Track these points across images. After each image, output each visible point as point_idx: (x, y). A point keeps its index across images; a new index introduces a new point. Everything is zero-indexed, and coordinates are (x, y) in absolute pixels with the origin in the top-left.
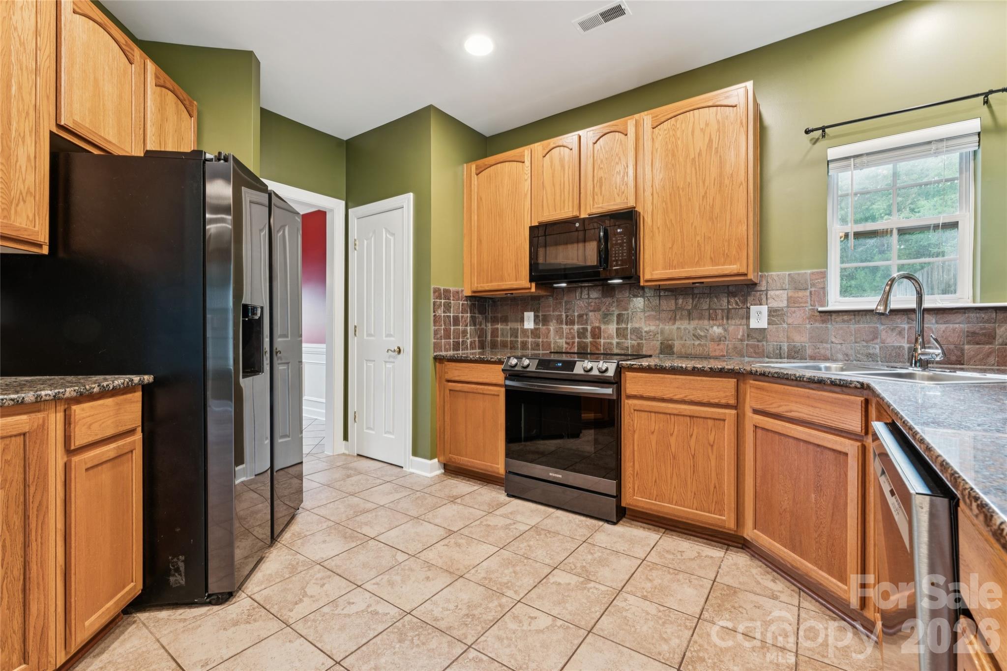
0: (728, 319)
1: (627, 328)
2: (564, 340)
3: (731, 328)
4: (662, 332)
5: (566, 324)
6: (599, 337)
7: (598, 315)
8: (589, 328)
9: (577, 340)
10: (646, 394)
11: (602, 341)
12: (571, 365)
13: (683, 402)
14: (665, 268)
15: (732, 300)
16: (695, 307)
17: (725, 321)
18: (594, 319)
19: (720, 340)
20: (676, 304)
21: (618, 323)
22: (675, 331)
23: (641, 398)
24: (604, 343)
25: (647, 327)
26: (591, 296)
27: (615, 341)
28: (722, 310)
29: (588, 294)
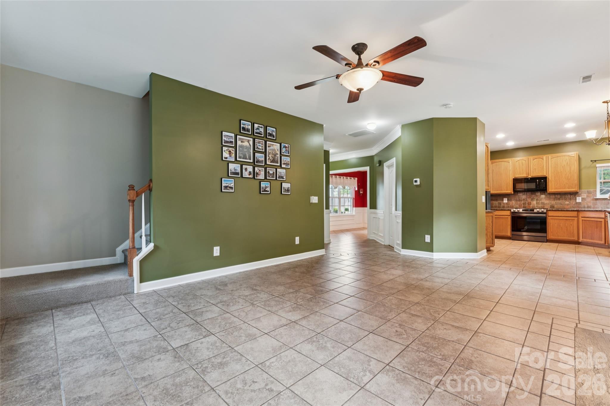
0: (570, 200)
1: (540, 202)
2: (518, 205)
3: (571, 202)
4: (551, 203)
5: (519, 201)
6: (531, 204)
7: (530, 199)
8: (527, 202)
9: (523, 205)
10: (554, 216)
11: (531, 205)
12: (533, 210)
13: (564, 217)
14: (555, 189)
15: (571, 196)
16: (560, 197)
17: (569, 200)
18: (529, 200)
19: (568, 205)
20: (555, 197)
21: (536, 201)
22: (555, 203)
23: (553, 216)
24: (532, 206)
25: (546, 202)
26: (528, 194)
27: (536, 205)
28: (569, 198)
29: (527, 194)
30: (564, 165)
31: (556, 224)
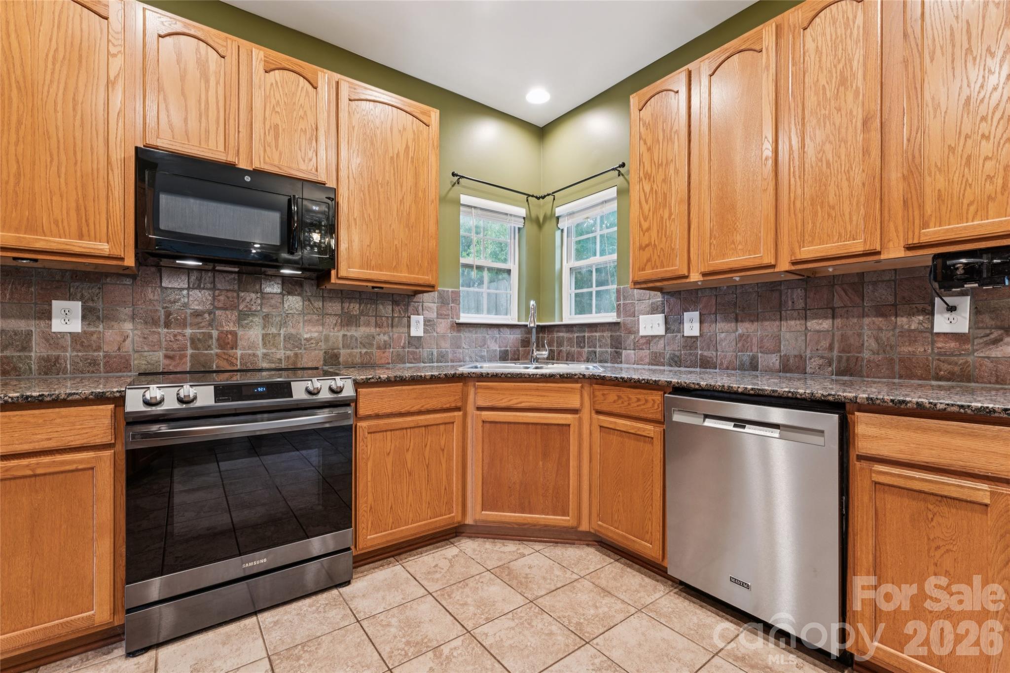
0: (392, 327)
1: (279, 334)
2: (161, 354)
3: (396, 336)
4: (327, 339)
5: (167, 325)
6: (234, 346)
7: (233, 315)
8: (215, 333)
9: (190, 351)
10: (382, 411)
11: (239, 352)
12: (285, 389)
14: (361, 267)
15: (397, 309)
16: (362, 313)
17: (390, 329)
18: (228, 322)
19: (385, 346)
20: (342, 308)
21: (264, 327)
22: (340, 339)
24: (242, 355)
25: (309, 332)
26: (219, 286)
27: (260, 352)
28: (387, 317)
29: (214, 282)
30: (398, 155)
31: (389, 460)
